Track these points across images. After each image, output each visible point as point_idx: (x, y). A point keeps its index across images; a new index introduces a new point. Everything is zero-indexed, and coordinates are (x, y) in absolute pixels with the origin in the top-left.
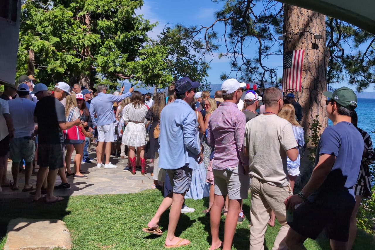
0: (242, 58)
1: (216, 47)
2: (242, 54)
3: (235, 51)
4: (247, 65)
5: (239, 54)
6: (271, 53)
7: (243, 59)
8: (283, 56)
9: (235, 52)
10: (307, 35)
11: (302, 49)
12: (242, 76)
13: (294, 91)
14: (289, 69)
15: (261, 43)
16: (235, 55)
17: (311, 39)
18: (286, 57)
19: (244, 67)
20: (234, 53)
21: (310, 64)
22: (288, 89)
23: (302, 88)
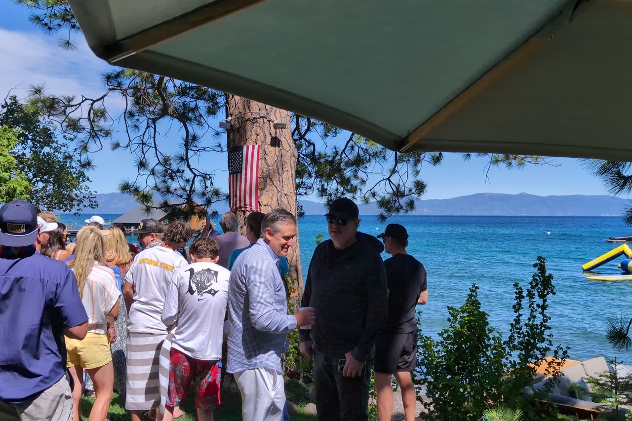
0: (156, 153)
1: (107, 133)
2: (155, 147)
3: (142, 141)
4: (164, 166)
5: (151, 147)
6: (205, 148)
7: (157, 156)
8: (226, 154)
9: (143, 144)
10: (264, 123)
11: (256, 143)
12: (156, 184)
13: (248, 209)
14: (239, 174)
15: (187, 131)
16: (143, 148)
17: (269, 129)
18: (233, 155)
19: (160, 168)
20: (141, 145)
21: (270, 168)
22: (238, 206)
23: (260, 205)
